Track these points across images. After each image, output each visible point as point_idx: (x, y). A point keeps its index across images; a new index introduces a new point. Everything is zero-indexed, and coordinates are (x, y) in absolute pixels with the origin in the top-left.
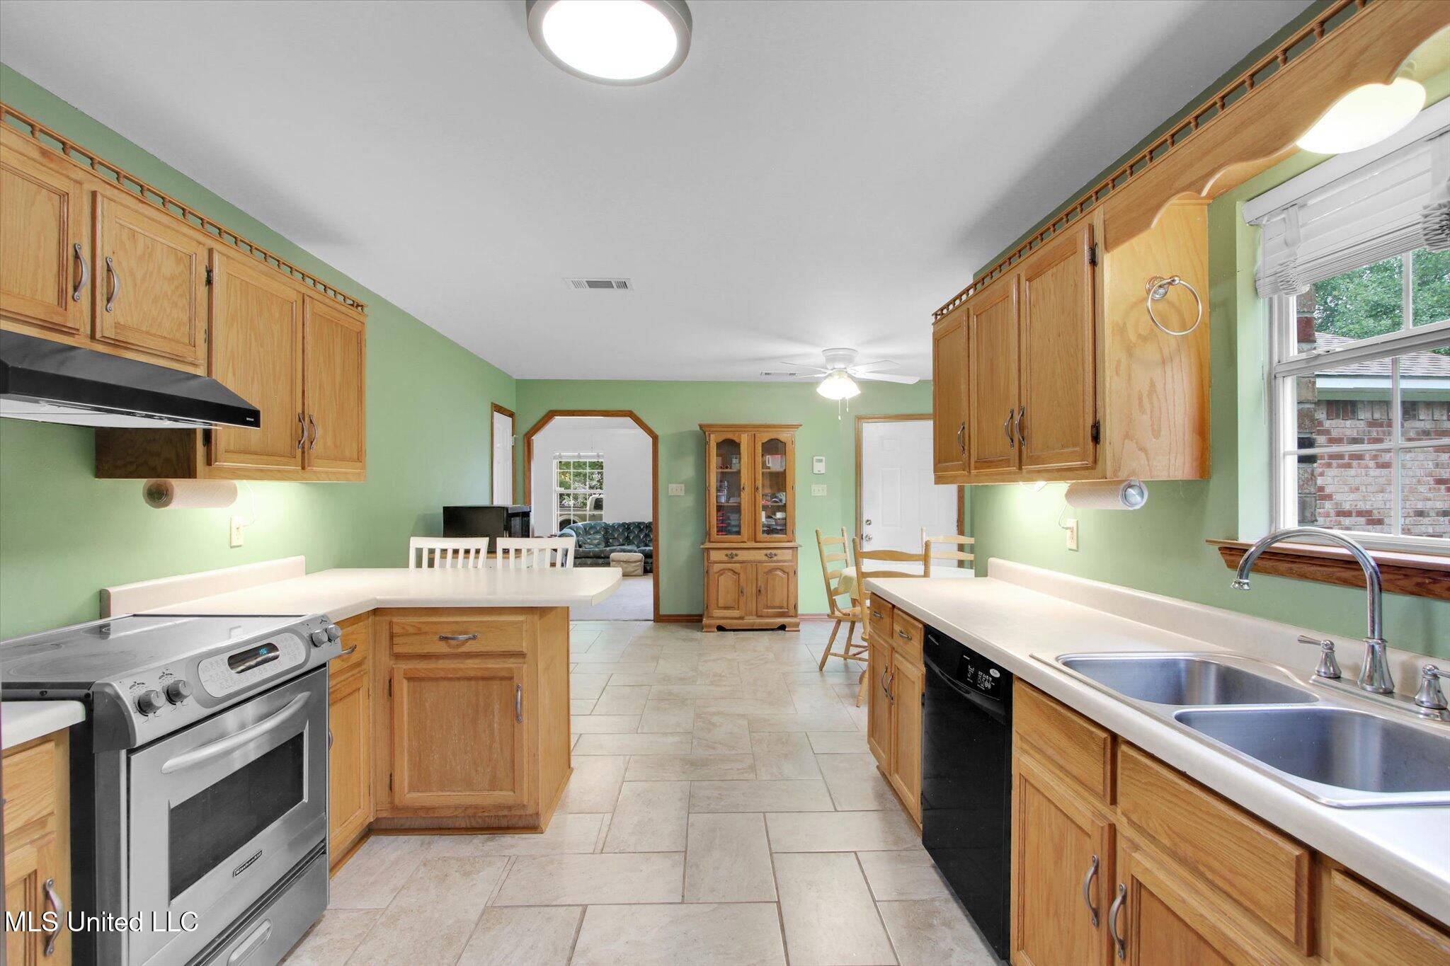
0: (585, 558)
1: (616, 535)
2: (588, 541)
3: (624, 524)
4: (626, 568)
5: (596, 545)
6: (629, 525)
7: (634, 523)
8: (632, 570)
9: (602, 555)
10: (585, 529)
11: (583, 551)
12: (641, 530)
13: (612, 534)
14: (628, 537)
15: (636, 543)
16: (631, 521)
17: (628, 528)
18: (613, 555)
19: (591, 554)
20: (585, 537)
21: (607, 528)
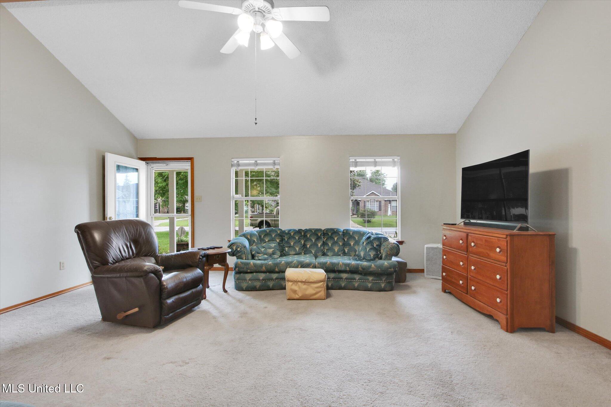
0: (256, 272)
1: (292, 244)
2: (263, 250)
3: (300, 231)
4: (306, 289)
5: (271, 255)
6: (306, 231)
7: (310, 230)
8: (314, 292)
9: (277, 270)
10: (260, 236)
11: (255, 265)
12: (318, 238)
13: (288, 242)
14: (304, 246)
15: (313, 252)
16: (308, 228)
17: (305, 236)
18: (290, 273)
19: (264, 268)
20: (259, 246)
21: (282, 235)
